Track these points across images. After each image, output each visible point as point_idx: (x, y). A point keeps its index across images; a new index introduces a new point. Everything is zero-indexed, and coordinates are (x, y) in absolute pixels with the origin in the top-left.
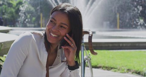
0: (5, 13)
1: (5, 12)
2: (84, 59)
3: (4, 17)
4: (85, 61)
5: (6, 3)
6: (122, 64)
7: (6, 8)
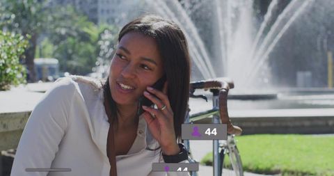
0: (74, 56)
1: (73, 53)
2: (218, 147)
3: (72, 65)
4: (223, 151)
5: (75, 34)
6: (327, 164)
7: (74, 44)
